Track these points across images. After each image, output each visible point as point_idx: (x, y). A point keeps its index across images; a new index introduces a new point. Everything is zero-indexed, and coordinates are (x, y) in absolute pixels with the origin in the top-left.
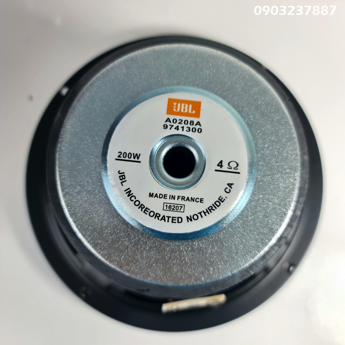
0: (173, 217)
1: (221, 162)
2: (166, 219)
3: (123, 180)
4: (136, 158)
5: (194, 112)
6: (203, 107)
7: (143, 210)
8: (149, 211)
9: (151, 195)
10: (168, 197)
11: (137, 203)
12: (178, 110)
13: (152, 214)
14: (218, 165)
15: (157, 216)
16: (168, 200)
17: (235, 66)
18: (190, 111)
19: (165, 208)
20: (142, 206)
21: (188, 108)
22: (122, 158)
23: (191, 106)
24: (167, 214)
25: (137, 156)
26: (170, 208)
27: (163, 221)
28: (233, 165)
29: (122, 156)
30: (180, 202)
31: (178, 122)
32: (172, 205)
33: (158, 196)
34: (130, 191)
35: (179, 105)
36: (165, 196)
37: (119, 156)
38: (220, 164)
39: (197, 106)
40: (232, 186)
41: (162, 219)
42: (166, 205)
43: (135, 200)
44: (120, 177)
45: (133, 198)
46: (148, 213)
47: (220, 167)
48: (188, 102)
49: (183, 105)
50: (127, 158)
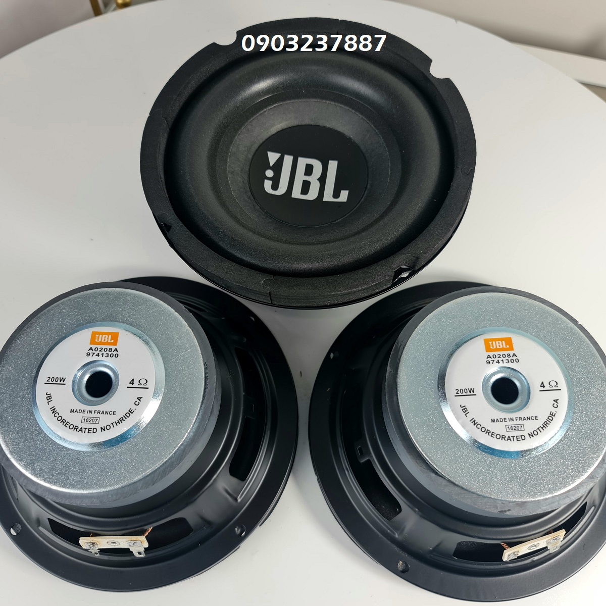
0: (517, 436)
1: (543, 383)
2: (512, 438)
3: (466, 412)
4: (472, 392)
5: (508, 346)
6: (513, 341)
7: (490, 434)
8: (495, 435)
9: (493, 421)
10: (508, 420)
11: (483, 430)
12: (495, 347)
13: (498, 437)
14: (541, 386)
15: (503, 437)
16: (509, 423)
17: (527, 304)
18: (505, 347)
19: (508, 430)
20: (489, 432)
21: (502, 344)
22: (460, 394)
23: (504, 342)
24: (511, 434)
25: (472, 390)
26: (512, 429)
27: (509, 441)
28: (553, 384)
29: (459, 392)
30: (519, 422)
31: (497, 356)
32: (513, 426)
33: (499, 420)
34: (475, 421)
35: (494, 343)
36: (505, 420)
37: (457, 393)
38: (543, 385)
39: (509, 341)
40: (558, 401)
41: (508, 439)
42: (507, 427)
43: (480, 428)
44: (463, 410)
45: (479, 426)
46: (495, 436)
47: (542, 388)
48: (501, 340)
49: (497, 342)
50: (464, 394)
